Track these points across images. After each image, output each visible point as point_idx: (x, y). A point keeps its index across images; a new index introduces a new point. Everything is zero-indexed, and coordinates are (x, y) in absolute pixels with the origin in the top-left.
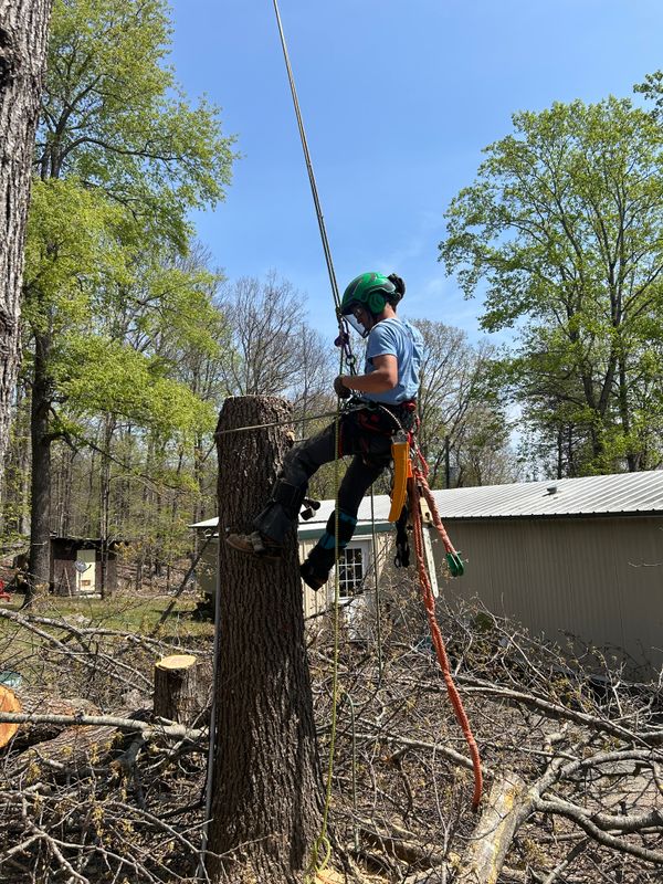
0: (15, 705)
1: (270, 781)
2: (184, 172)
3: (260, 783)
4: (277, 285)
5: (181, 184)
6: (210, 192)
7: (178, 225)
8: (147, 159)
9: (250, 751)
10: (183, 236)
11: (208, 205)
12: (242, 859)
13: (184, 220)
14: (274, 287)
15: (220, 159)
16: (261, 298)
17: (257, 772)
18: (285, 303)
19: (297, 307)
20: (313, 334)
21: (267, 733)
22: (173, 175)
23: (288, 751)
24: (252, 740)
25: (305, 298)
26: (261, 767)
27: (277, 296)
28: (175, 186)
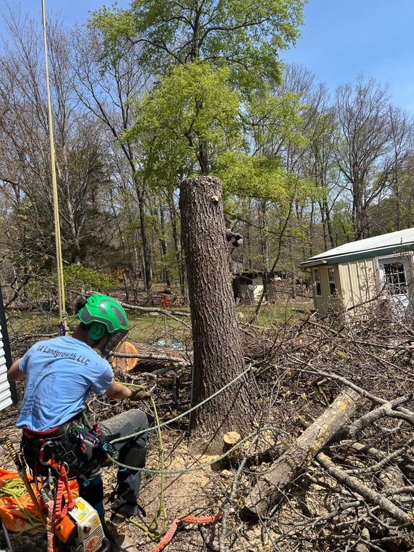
0: (136, 351)
1: (213, 387)
2: (273, 27)
3: (208, 387)
4: (365, 83)
5: (272, 36)
6: (291, 35)
7: (274, 65)
8: (249, 27)
9: (202, 371)
10: (277, 71)
11: (290, 44)
12: (201, 423)
13: (278, 60)
14: (363, 84)
15: (294, 8)
16: (354, 96)
17: (207, 382)
18: (372, 93)
19: (382, 95)
20: (398, 110)
21: (210, 362)
22: (266, 33)
23: (221, 372)
24: (203, 366)
25: (388, 86)
26: (208, 379)
27: (366, 91)
28: (269, 38)
